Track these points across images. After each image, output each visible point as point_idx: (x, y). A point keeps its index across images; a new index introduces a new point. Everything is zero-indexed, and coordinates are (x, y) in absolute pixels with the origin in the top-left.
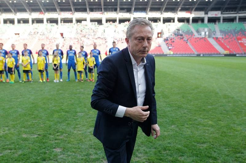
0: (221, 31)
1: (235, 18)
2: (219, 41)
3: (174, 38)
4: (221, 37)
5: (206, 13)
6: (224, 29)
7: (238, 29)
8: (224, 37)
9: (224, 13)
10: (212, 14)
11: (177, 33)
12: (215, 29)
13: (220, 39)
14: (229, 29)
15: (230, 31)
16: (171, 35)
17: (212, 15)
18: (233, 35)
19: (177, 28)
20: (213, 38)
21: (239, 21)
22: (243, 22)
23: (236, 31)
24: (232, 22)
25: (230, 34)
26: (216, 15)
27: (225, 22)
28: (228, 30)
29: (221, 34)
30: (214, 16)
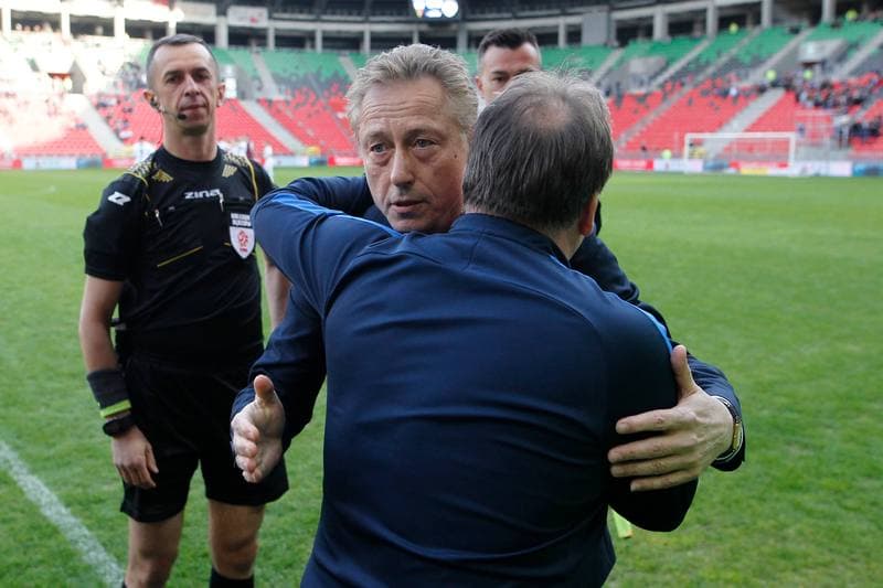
0: (278, 80)
1: (311, 36)
2: (279, 111)
3: (126, 98)
4: (282, 97)
5: (222, 12)
6: (285, 71)
7: (326, 74)
8: (289, 98)
9: (276, 15)
10: (242, 17)
11: (131, 78)
12: (255, 70)
13: (281, 107)
14: (301, 73)
15: (305, 81)
16: (115, 84)
17: (241, 19)
18: (315, 93)
19: (128, 60)
20: (259, 101)
21: (324, 47)
22: (335, 52)
23: (323, 79)
24: (296, 50)
25: (305, 89)
26: (253, 20)
27: (283, 46)
28: (297, 75)
29: (280, 90)
30: (247, 23)
